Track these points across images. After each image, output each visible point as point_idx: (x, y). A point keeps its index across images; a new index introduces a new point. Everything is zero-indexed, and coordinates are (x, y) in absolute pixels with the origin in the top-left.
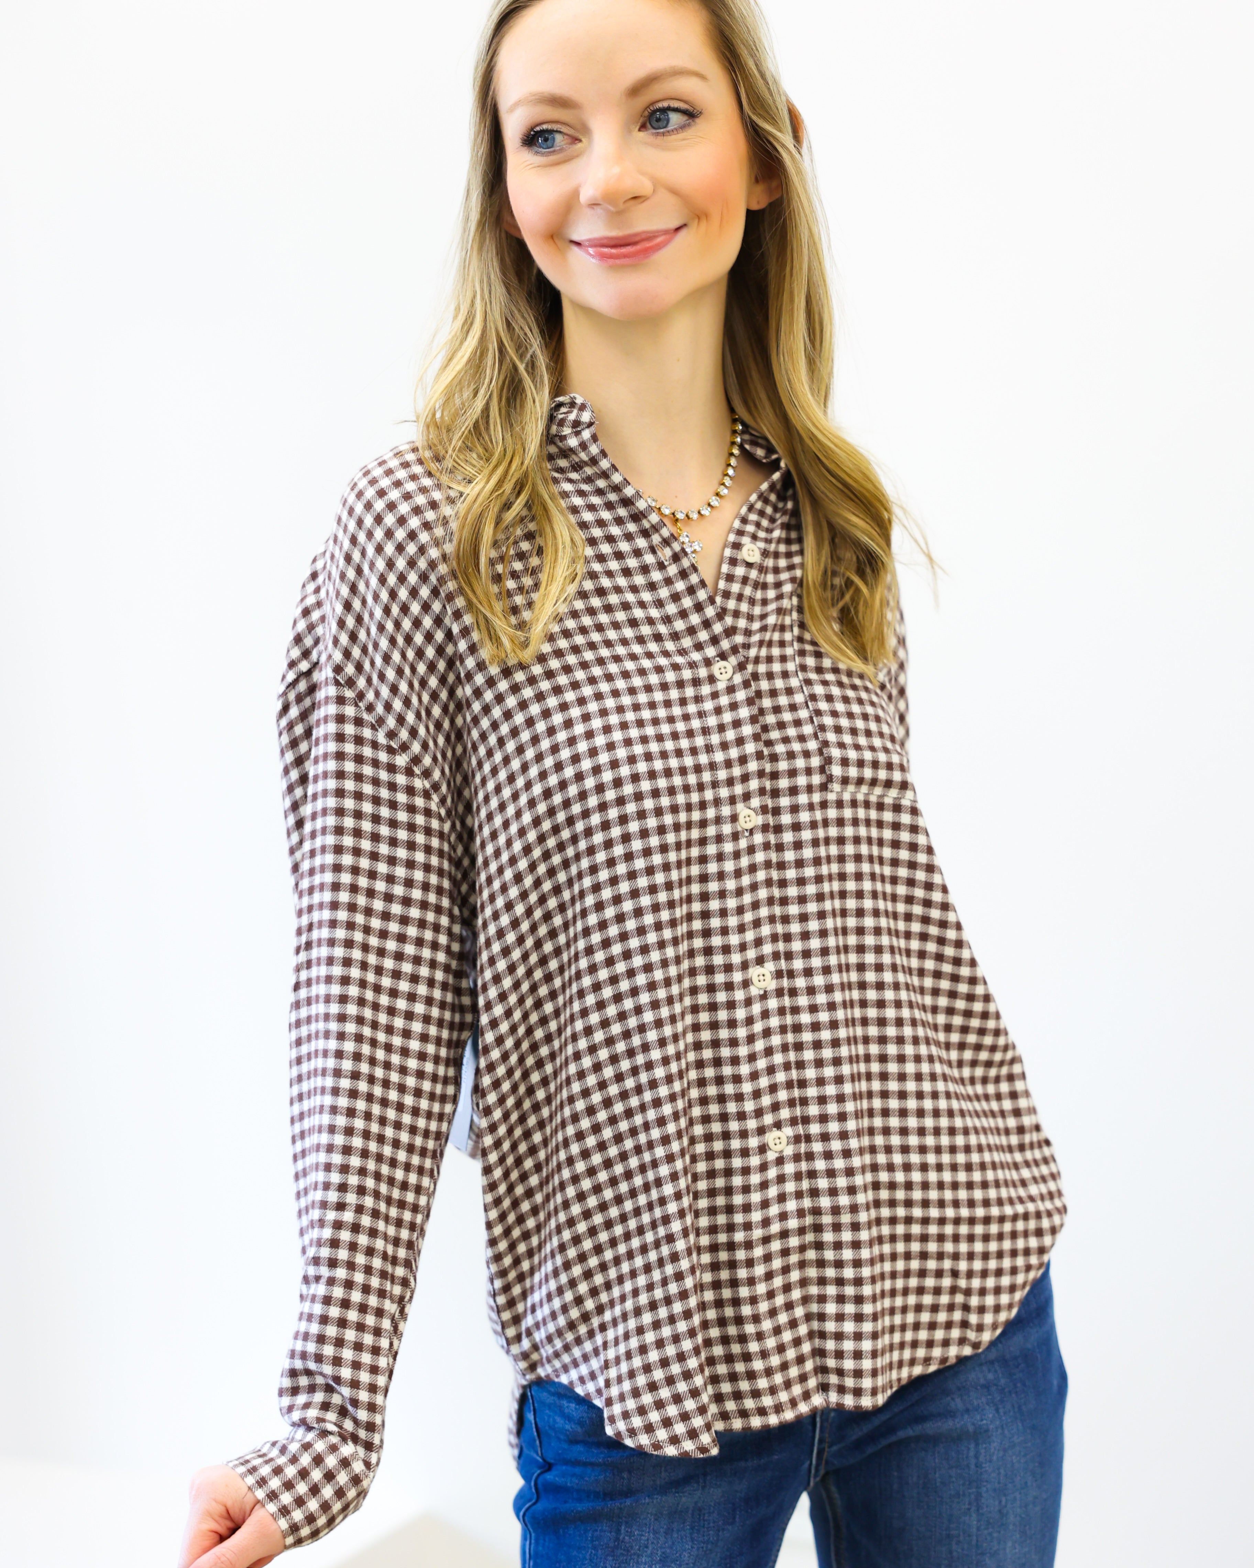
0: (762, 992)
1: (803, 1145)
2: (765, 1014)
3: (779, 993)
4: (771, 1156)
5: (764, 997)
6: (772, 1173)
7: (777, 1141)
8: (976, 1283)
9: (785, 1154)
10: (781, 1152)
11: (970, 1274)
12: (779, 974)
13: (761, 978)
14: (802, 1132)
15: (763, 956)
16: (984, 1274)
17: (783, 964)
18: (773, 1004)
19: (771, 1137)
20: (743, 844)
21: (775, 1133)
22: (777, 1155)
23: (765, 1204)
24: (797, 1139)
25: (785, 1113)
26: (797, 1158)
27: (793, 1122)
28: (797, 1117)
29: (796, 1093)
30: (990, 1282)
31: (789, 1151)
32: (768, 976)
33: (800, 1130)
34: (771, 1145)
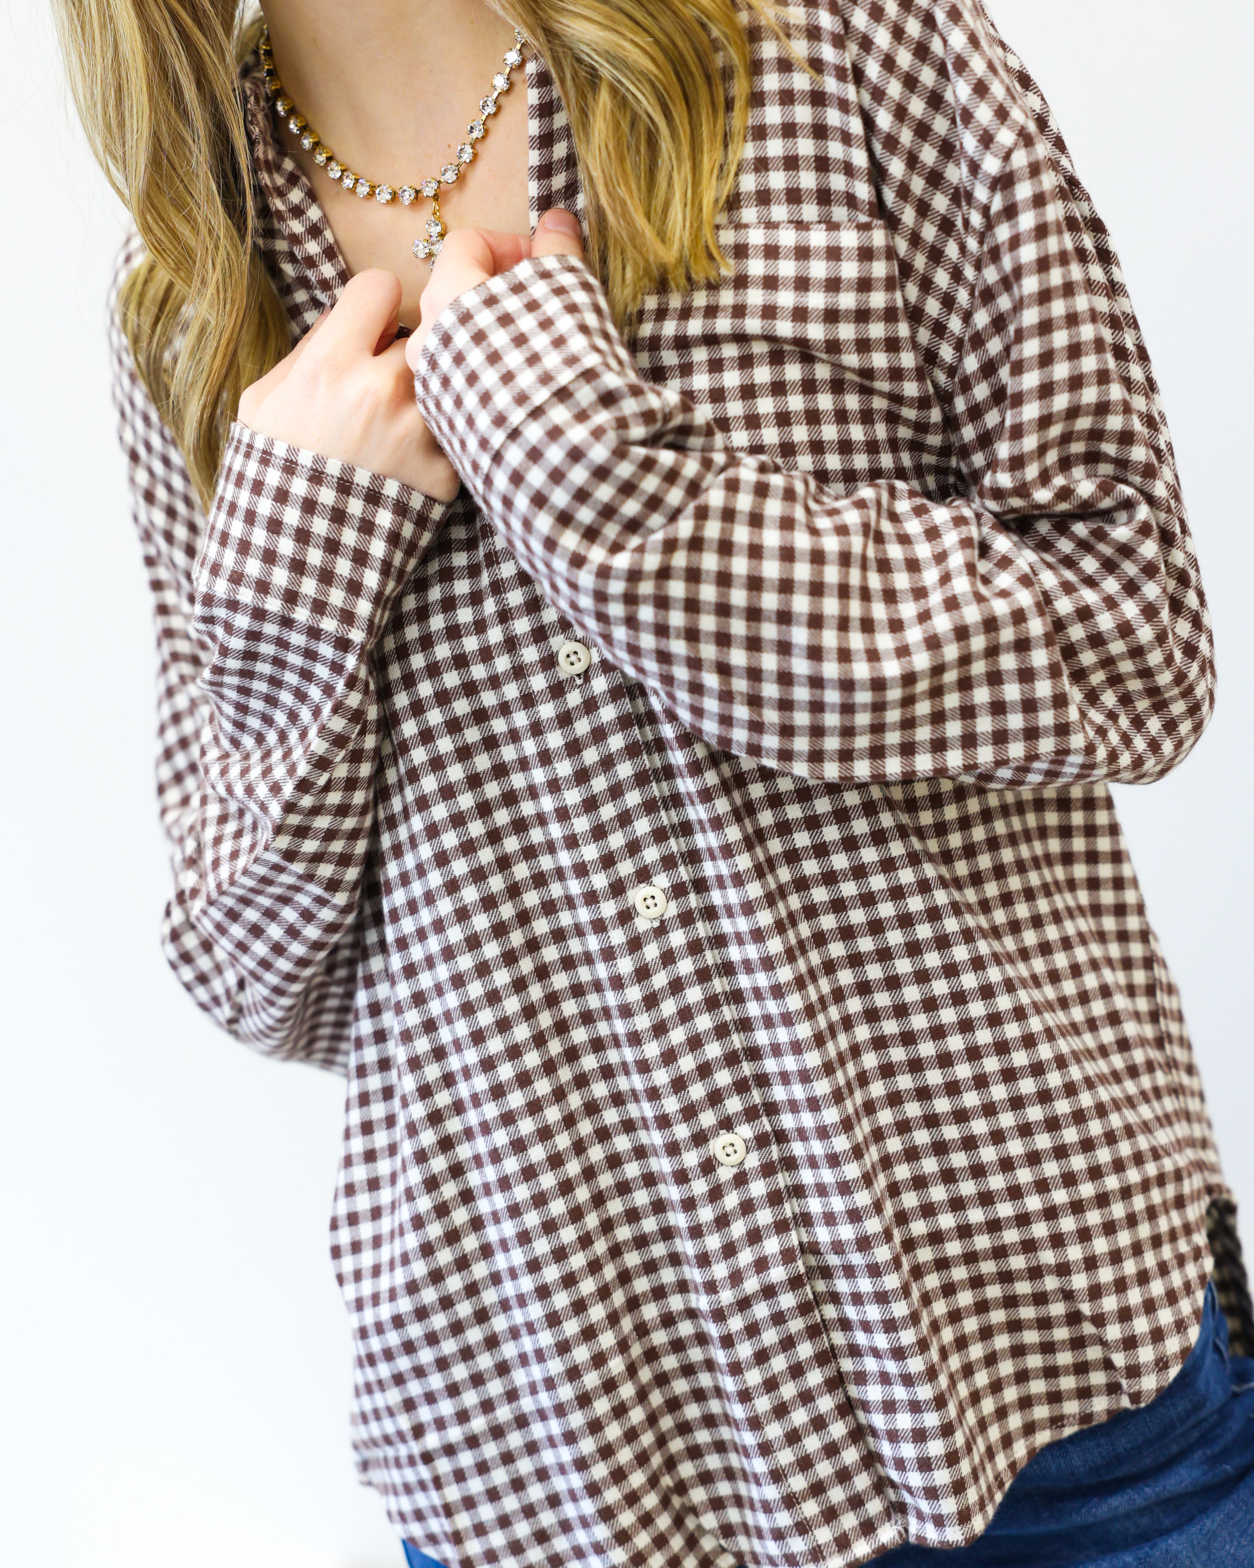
0: (656, 924)
1: (774, 1148)
2: (668, 958)
3: (686, 919)
4: (725, 1174)
5: (661, 931)
6: (731, 1200)
7: (730, 1150)
8: (1110, 1303)
9: (747, 1166)
10: (742, 1163)
11: (1095, 1292)
12: (678, 891)
13: (650, 902)
14: (768, 1128)
15: (646, 867)
16: (1121, 1285)
17: (684, 873)
18: (677, 938)
19: (717, 1145)
20: (574, 699)
21: (725, 1137)
22: (735, 1170)
23: (729, 1250)
24: (762, 1141)
25: (734, 1105)
26: (768, 1170)
27: (751, 1114)
28: (755, 1106)
29: (747, 1069)
30: (1134, 1297)
31: (753, 1161)
32: (661, 898)
33: (766, 1124)
34: (721, 1157)
